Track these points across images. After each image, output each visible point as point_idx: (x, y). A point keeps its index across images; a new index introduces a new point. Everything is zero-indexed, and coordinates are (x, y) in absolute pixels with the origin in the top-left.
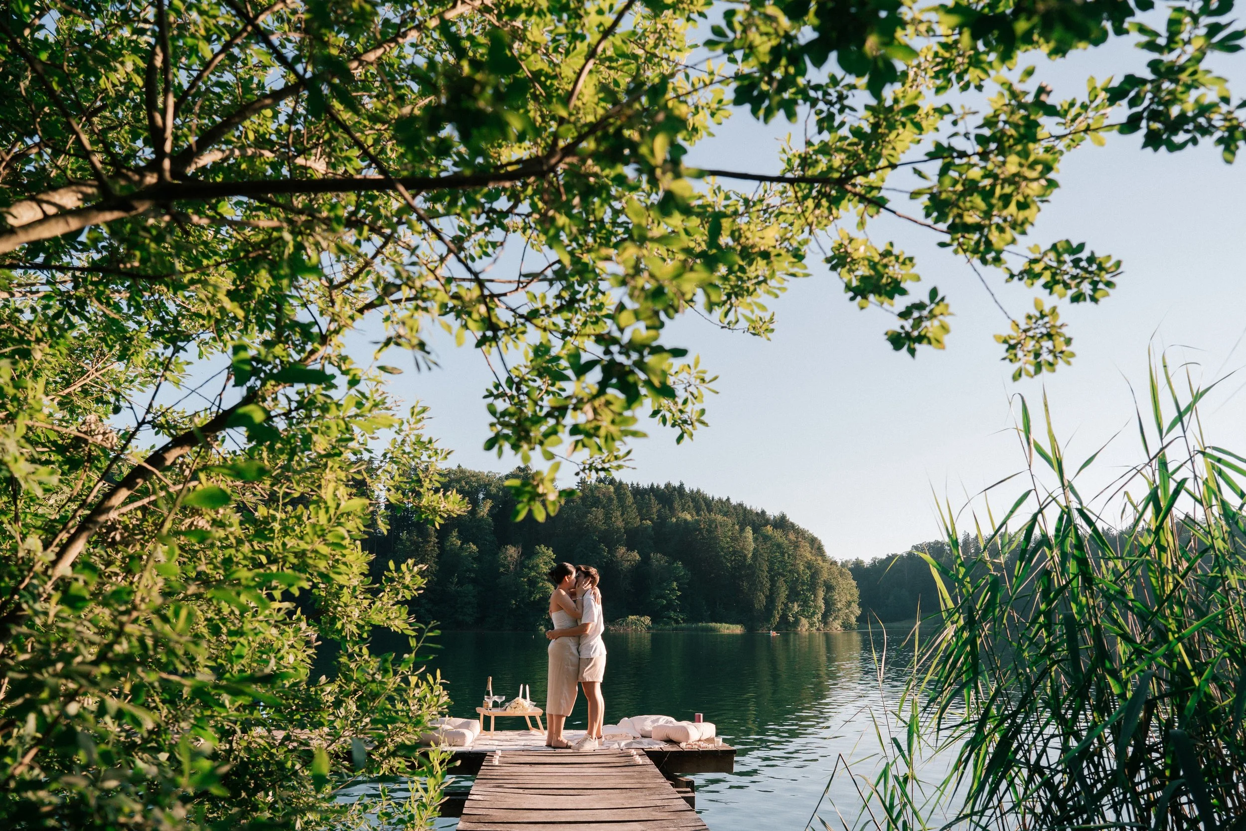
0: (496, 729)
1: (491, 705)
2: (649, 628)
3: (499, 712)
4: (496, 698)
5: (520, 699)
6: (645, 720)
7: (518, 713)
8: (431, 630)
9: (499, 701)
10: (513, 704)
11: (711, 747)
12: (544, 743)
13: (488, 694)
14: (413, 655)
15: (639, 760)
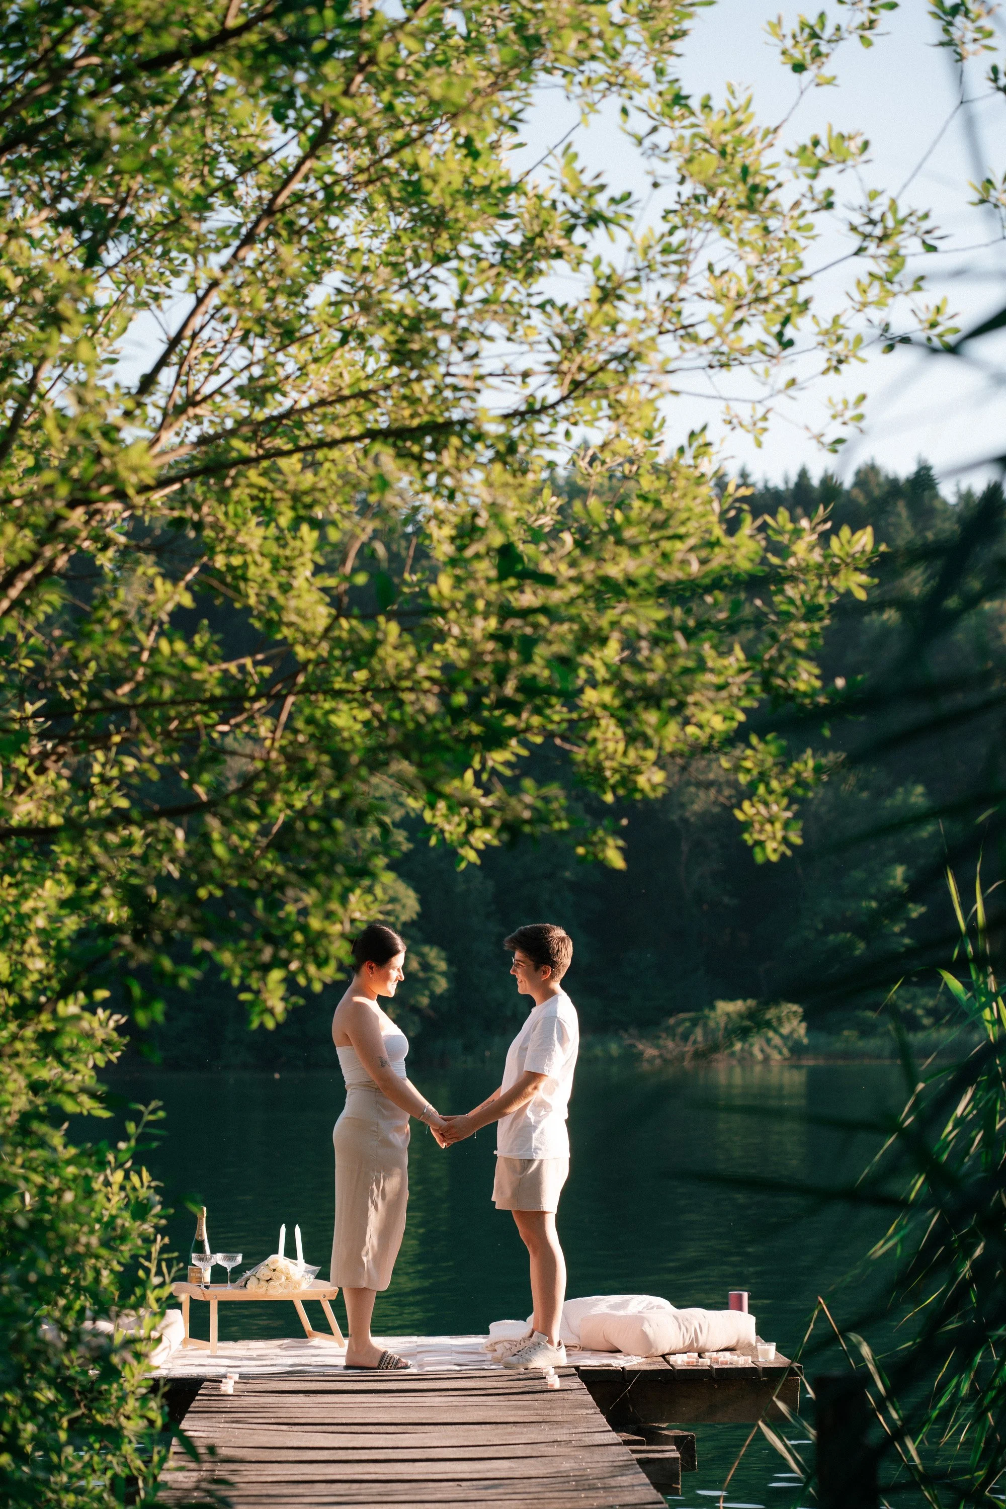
0: (221, 1338)
1: (207, 1276)
2: (797, 1050)
3: (229, 1292)
4: (219, 1259)
5: (279, 1259)
6: (593, 1305)
7: (276, 1292)
8: (153, 1112)
9: (228, 1266)
10: (263, 1270)
11: (742, 1361)
12: (343, 1362)
13: (200, 1248)
14: (133, 1143)
15: (555, 1382)
